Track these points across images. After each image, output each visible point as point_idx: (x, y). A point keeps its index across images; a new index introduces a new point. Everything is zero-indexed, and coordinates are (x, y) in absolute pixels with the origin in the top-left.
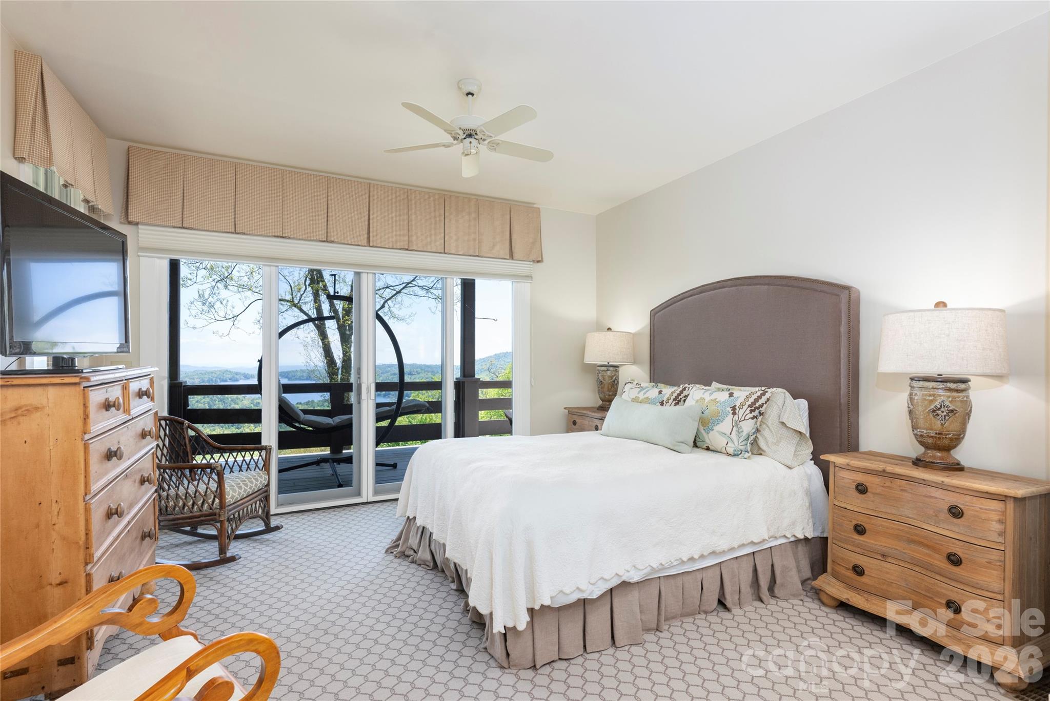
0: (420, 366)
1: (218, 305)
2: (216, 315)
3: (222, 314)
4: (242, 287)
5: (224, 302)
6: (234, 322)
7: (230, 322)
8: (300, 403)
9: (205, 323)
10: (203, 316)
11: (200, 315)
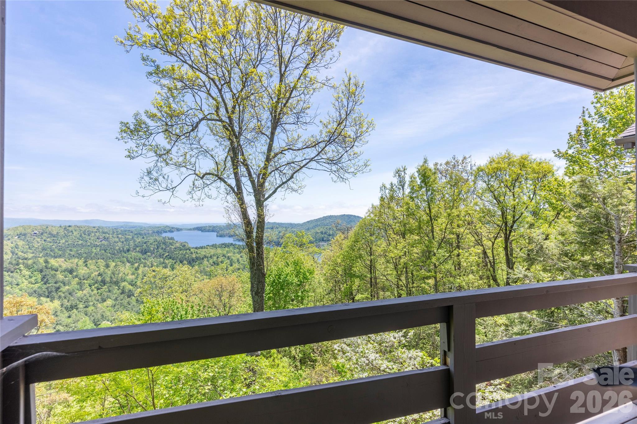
0: (278, 224)
1: (161, 179)
2: (160, 187)
3: (164, 185)
4: (178, 165)
5: (166, 177)
6: (173, 192)
7: (169, 193)
8: (209, 246)
9: (151, 192)
10: (151, 188)
11: (148, 187)
